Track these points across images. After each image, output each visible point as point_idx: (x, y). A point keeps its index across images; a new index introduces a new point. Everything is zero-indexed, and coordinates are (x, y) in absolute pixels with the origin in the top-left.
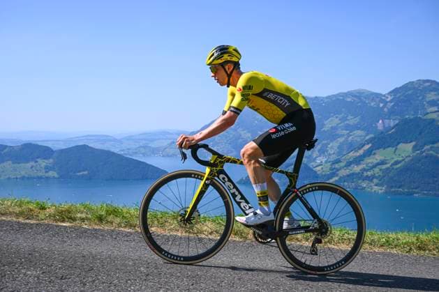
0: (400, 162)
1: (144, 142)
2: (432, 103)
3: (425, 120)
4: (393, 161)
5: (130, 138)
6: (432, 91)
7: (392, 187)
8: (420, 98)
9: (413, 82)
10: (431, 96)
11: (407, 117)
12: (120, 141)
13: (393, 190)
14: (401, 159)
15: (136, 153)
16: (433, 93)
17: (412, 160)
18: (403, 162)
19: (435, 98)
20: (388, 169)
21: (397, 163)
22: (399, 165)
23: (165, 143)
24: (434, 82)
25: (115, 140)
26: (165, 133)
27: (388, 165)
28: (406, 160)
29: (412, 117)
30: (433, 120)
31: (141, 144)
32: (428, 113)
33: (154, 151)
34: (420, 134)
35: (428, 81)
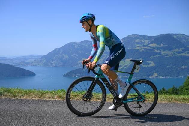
0: (126, 66)
1: (23, 60)
2: (138, 43)
3: (135, 50)
4: (123, 66)
5: (17, 59)
6: (137, 38)
7: (123, 76)
8: (133, 41)
9: (131, 35)
10: (137, 41)
11: (129, 48)
12: (12, 60)
13: (124, 77)
14: (126, 65)
15: (20, 65)
16: (138, 39)
17: (131, 65)
18: (128, 66)
19: (139, 41)
20: (122, 69)
21: (125, 66)
22: (126, 67)
23: (32, 60)
24: (138, 35)
25: (10, 59)
26: (32, 56)
27: (122, 67)
28: (129, 65)
29: (130, 49)
30: (138, 50)
31: (22, 61)
32: (136, 47)
33: (27, 64)
34: (134, 55)
35: (136, 35)
